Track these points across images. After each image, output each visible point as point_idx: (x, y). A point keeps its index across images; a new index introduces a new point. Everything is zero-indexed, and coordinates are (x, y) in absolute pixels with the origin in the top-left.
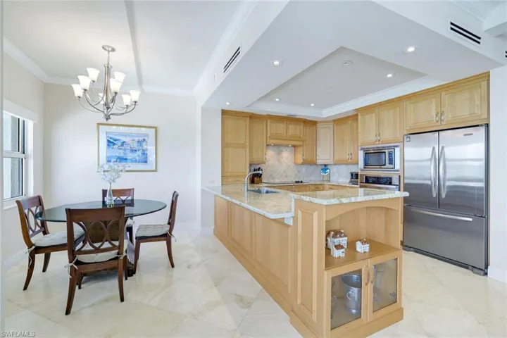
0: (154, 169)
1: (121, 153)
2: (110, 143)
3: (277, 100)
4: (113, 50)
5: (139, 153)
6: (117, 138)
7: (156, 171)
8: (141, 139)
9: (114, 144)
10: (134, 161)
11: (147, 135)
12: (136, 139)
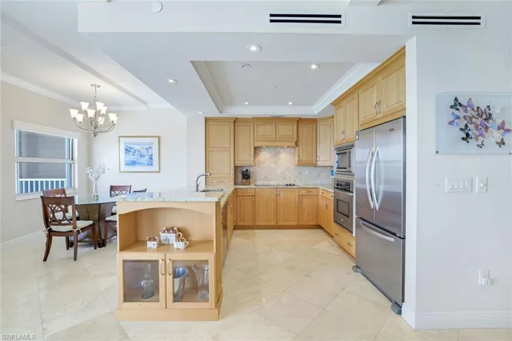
0: (158, 170)
1: (135, 158)
2: (127, 150)
3: (247, 103)
4: (99, 87)
5: (146, 158)
6: (132, 146)
7: (159, 172)
8: (148, 146)
9: (130, 151)
10: (143, 164)
11: (152, 144)
12: (145, 147)
